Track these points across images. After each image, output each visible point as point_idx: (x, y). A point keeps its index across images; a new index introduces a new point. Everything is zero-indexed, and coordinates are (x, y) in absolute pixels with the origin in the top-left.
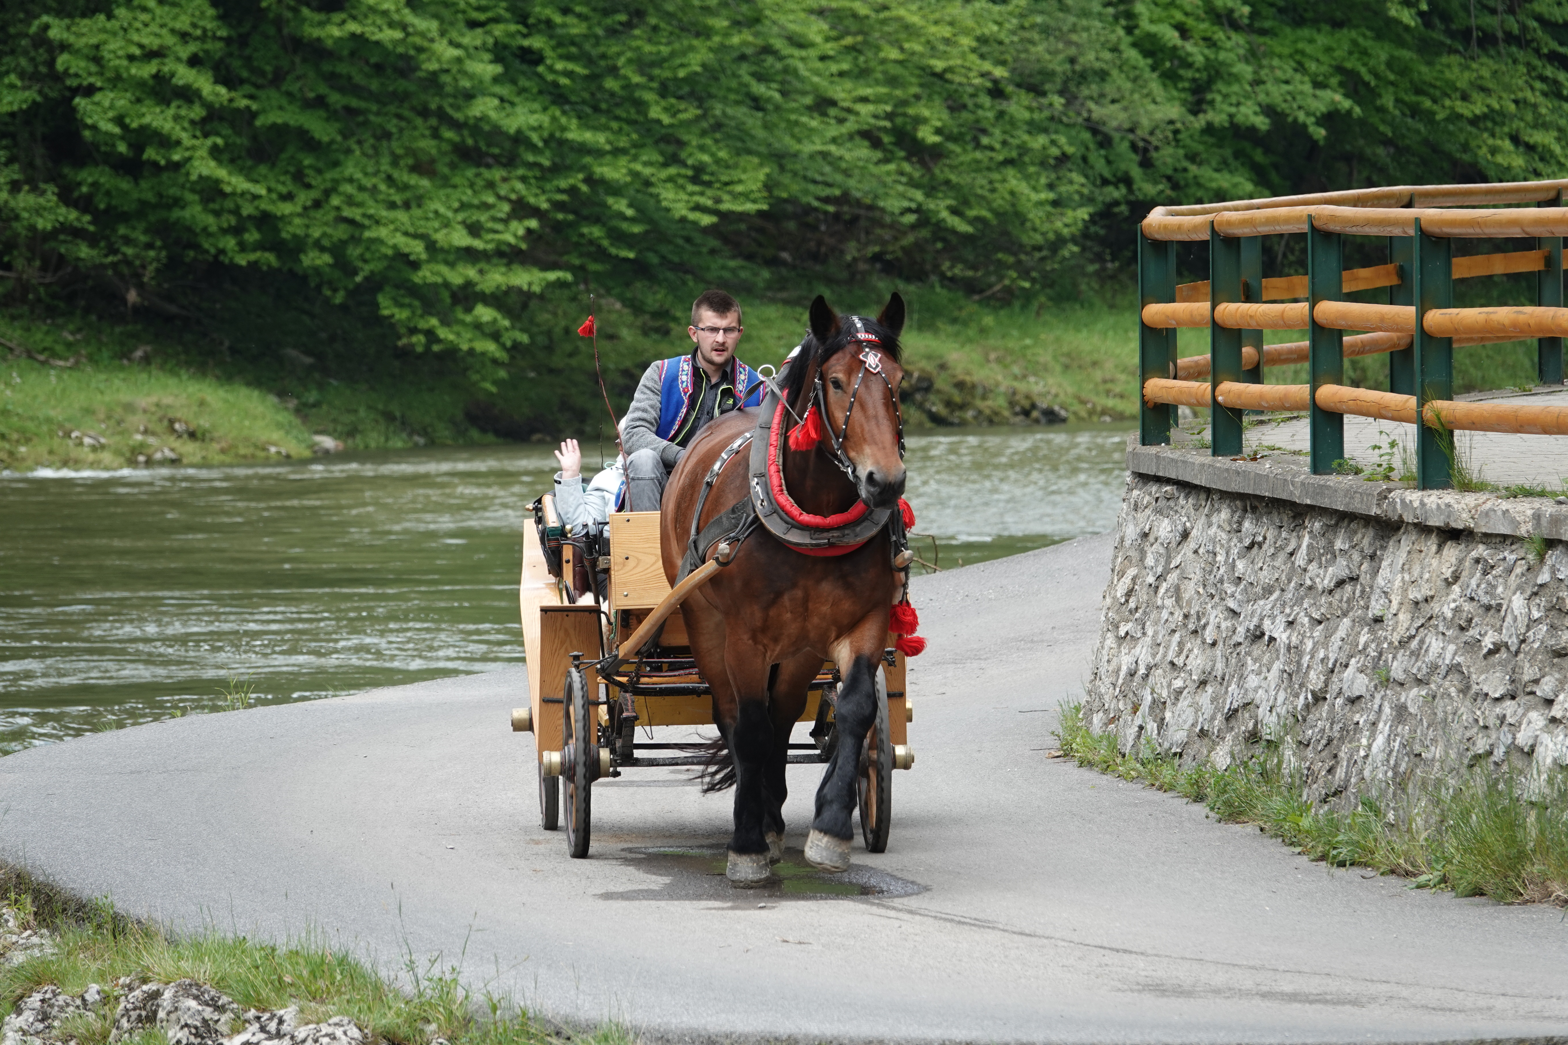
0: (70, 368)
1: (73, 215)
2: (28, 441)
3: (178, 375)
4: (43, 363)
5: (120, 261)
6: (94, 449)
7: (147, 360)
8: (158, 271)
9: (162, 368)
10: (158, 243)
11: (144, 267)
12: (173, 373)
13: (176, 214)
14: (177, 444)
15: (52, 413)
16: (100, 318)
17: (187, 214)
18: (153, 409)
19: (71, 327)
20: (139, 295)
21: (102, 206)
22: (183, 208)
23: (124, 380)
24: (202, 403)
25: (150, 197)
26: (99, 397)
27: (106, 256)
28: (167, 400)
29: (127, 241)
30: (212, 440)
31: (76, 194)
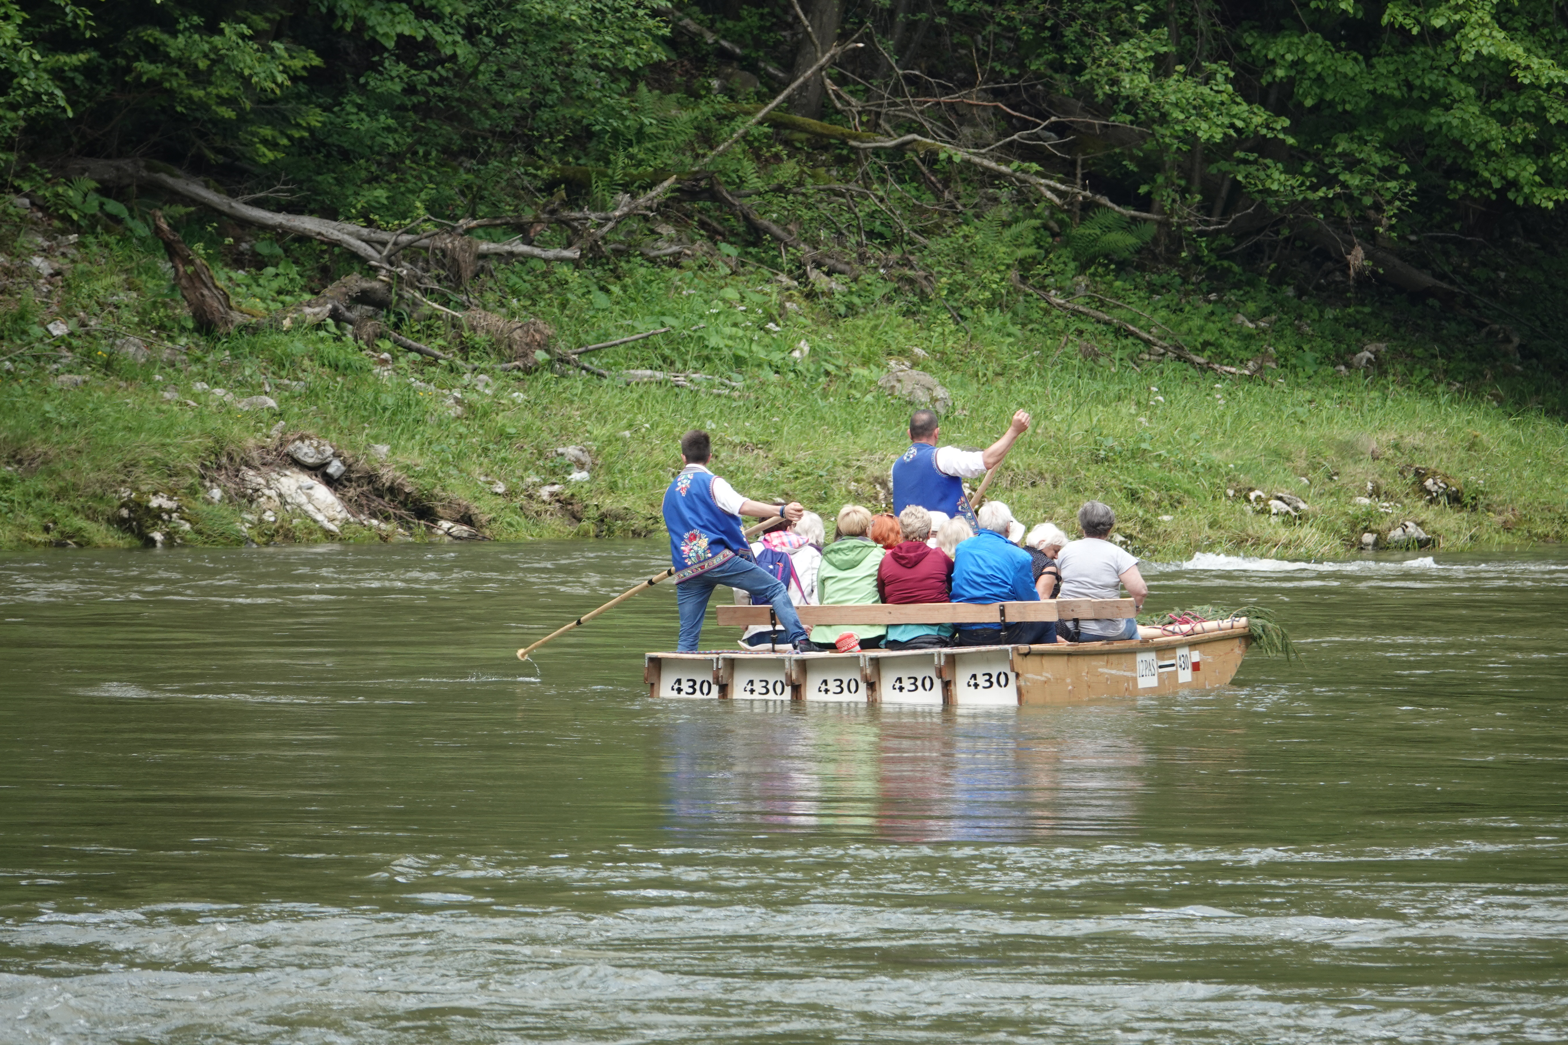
0: (1250, 378)
1: (1259, 117)
2: (1175, 504)
3: (1434, 396)
4: (1203, 369)
5: (1337, 196)
6: (1289, 520)
7: (1378, 367)
8: (1401, 215)
9: (1404, 382)
10: (1404, 169)
11: (1378, 207)
12: (1424, 391)
13: (1436, 117)
14: (1427, 515)
15: (1217, 457)
16: (1300, 293)
17: (1454, 118)
18: (1390, 453)
19: (1251, 307)
20: (1368, 256)
21: (1309, 102)
22: (1447, 108)
23: (1341, 401)
24: (1473, 445)
25: (1392, 88)
26: (1298, 431)
27: (1314, 188)
28: (1414, 439)
29: (1352, 164)
30: (1488, 507)
31: (1266, 80)
